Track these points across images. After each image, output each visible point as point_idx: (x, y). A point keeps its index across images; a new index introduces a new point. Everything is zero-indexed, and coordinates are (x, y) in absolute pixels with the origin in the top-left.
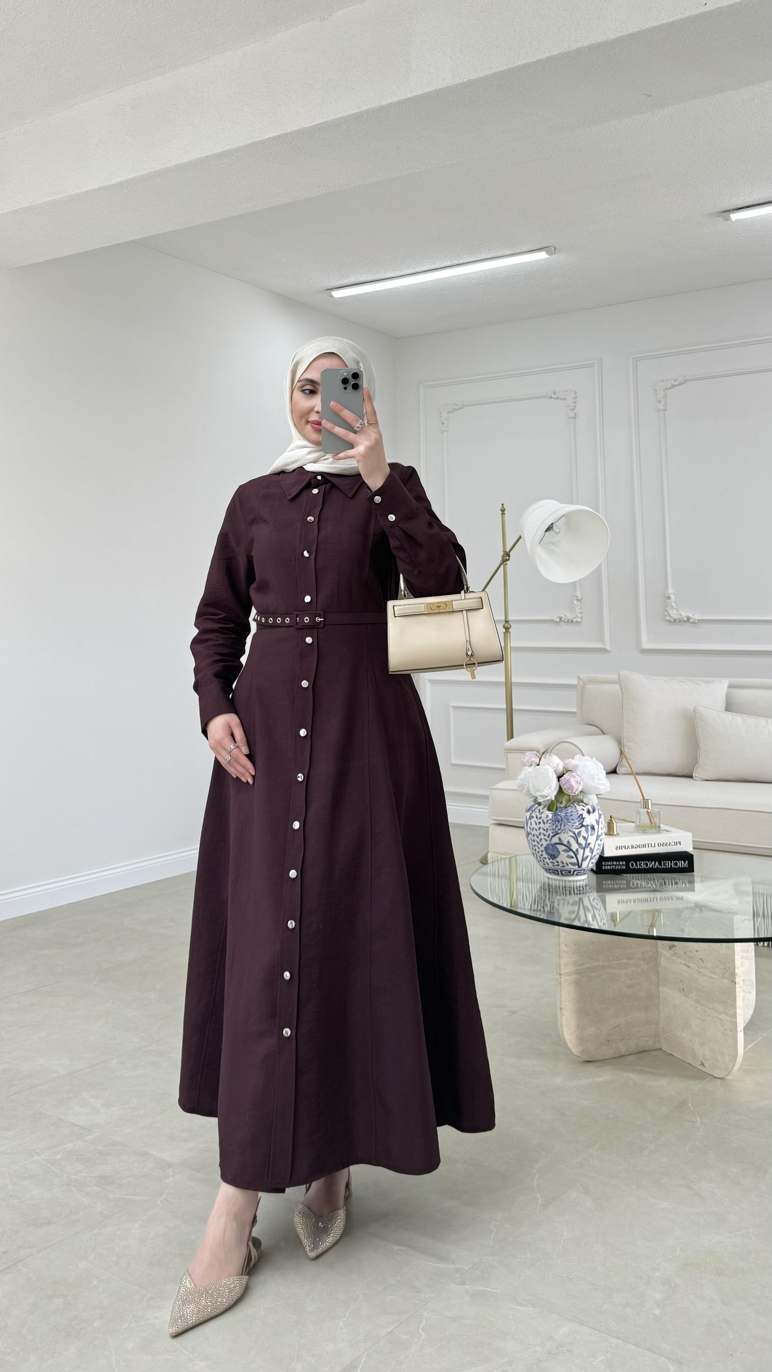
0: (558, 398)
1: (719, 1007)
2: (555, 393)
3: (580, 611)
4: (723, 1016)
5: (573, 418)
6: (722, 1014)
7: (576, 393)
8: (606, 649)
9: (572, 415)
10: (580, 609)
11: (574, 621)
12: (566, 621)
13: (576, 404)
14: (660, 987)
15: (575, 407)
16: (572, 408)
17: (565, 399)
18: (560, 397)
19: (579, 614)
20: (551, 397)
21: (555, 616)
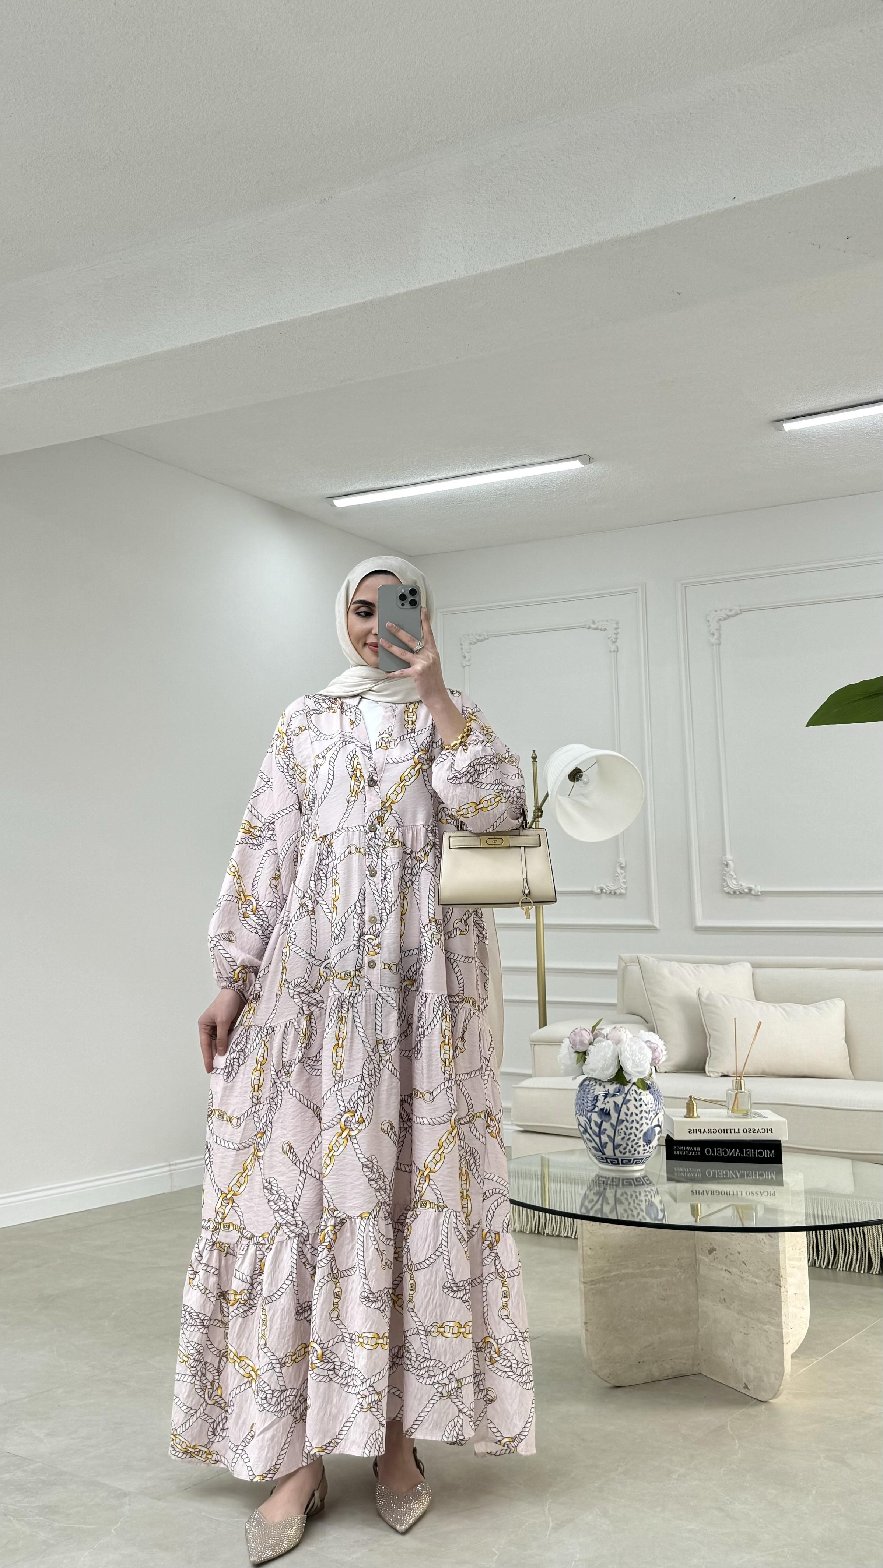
0: (597, 629)
1: (764, 1317)
2: (594, 623)
3: (625, 880)
4: (768, 1326)
5: (614, 651)
6: (766, 1325)
7: (617, 623)
8: (654, 927)
9: (613, 648)
10: (624, 877)
11: (618, 893)
12: (608, 892)
13: (618, 636)
14: (700, 1300)
15: (617, 638)
16: (614, 640)
17: (605, 630)
18: (600, 627)
19: (623, 885)
20: (589, 628)
21: (595, 887)
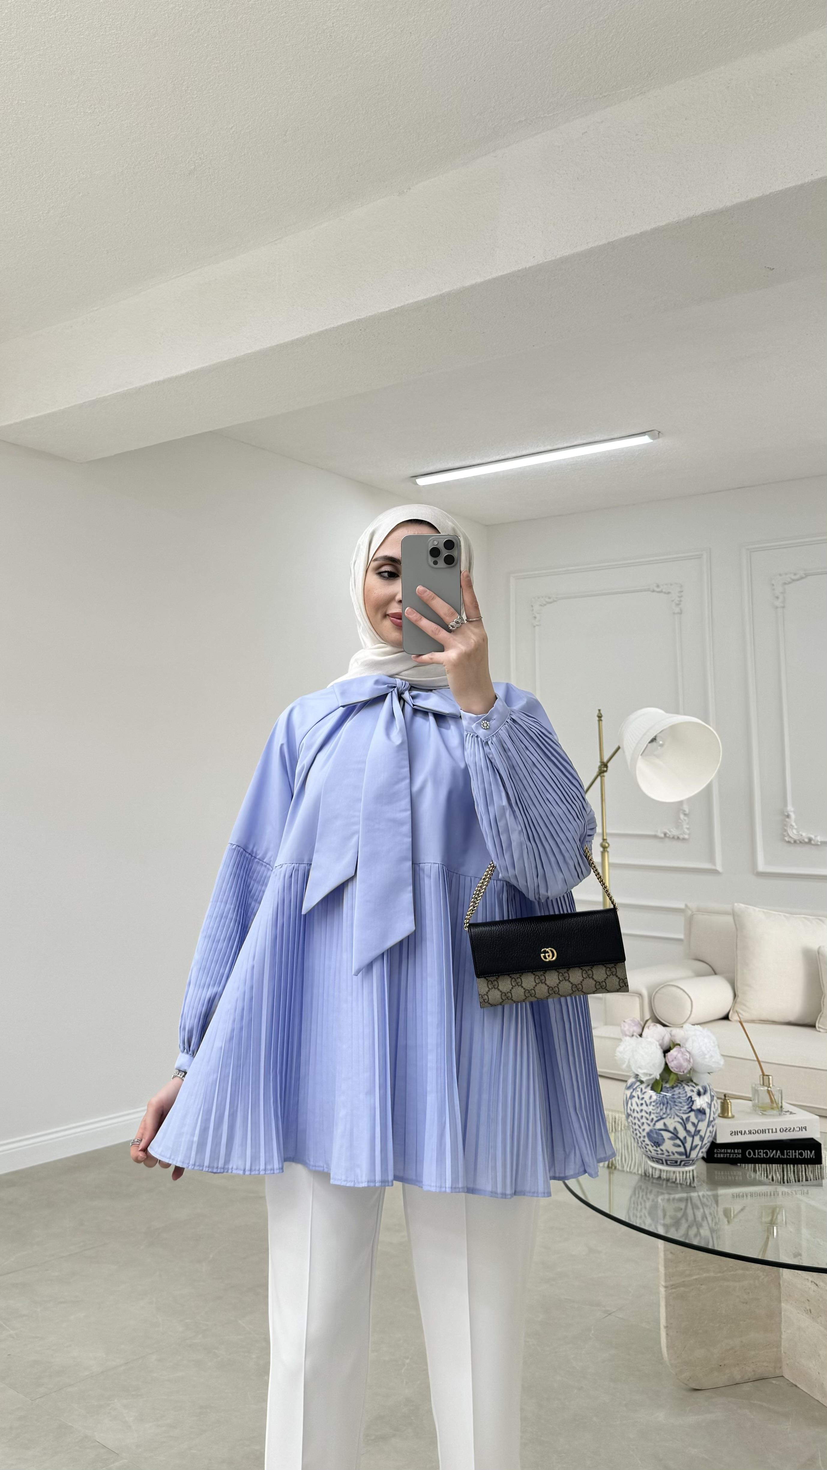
0: (661, 592)
2: (658, 586)
3: (687, 827)
5: (678, 613)
7: (681, 586)
8: (717, 871)
9: (677, 610)
10: (688, 824)
11: (681, 838)
12: (671, 837)
13: (682, 599)
14: (782, 1304)
15: (680, 601)
16: (677, 602)
17: (669, 593)
18: (664, 590)
19: (686, 830)
20: (654, 591)
21: (659, 831)
